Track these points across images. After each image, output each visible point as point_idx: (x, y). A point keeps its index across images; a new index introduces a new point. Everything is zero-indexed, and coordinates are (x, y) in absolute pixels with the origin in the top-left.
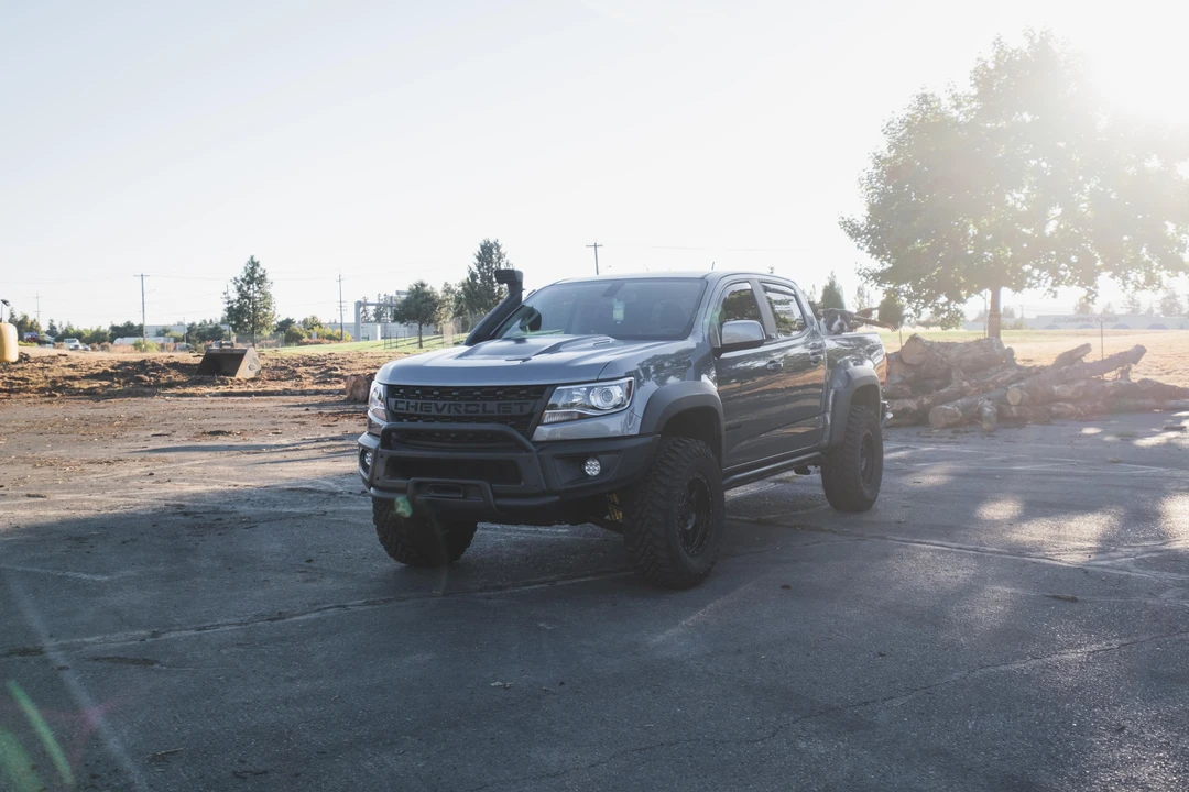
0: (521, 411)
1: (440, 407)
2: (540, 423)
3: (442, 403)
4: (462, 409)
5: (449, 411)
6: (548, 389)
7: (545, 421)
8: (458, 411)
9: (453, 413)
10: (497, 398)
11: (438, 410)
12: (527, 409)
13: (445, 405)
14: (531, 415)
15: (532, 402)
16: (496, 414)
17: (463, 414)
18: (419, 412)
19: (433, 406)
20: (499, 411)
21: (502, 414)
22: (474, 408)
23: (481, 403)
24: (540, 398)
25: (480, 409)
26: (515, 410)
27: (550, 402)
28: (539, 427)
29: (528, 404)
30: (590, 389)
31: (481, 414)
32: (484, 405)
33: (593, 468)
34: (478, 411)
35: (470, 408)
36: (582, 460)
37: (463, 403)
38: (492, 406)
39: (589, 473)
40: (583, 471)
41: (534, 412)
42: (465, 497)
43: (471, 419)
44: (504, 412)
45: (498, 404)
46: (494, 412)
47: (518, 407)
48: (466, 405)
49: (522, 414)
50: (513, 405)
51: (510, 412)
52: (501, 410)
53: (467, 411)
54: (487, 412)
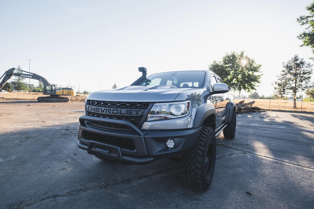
0: (137, 114)
1: (103, 110)
3: (104, 108)
4: (111, 112)
5: (106, 112)
6: (151, 105)
7: (148, 120)
8: (110, 113)
9: (108, 113)
10: (127, 107)
11: (103, 112)
12: (140, 114)
13: (105, 109)
14: (141, 116)
15: (142, 110)
16: (126, 115)
17: (111, 114)
18: (95, 112)
19: (100, 109)
20: (127, 114)
21: (128, 115)
22: (116, 112)
23: (119, 109)
24: (146, 108)
25: (119, 112)
26: (134, 114)
27: (151, 110)
28: (145, 123)
29: (140, 111)
30: (171, 105)
31: (119, 114)
32: (121, 110)
33: (171, 144)
34: (118, 113)
36: (165, 140)
37: (112, 109)
38: (124, 111)
39: (169, 146)
40: (166, 145)
41: (143, 115)
42: (109, 153)
43: (115, 116)
44: (129, 114)
45: (127, 110)
46: (124, 114)
47: (136, 112)
48: (113, 110)
49: (137, 116)
50: (133, 111)
51: (132, 114)
52: (128, 113)
53: (113, 113)
54: (122, 114)
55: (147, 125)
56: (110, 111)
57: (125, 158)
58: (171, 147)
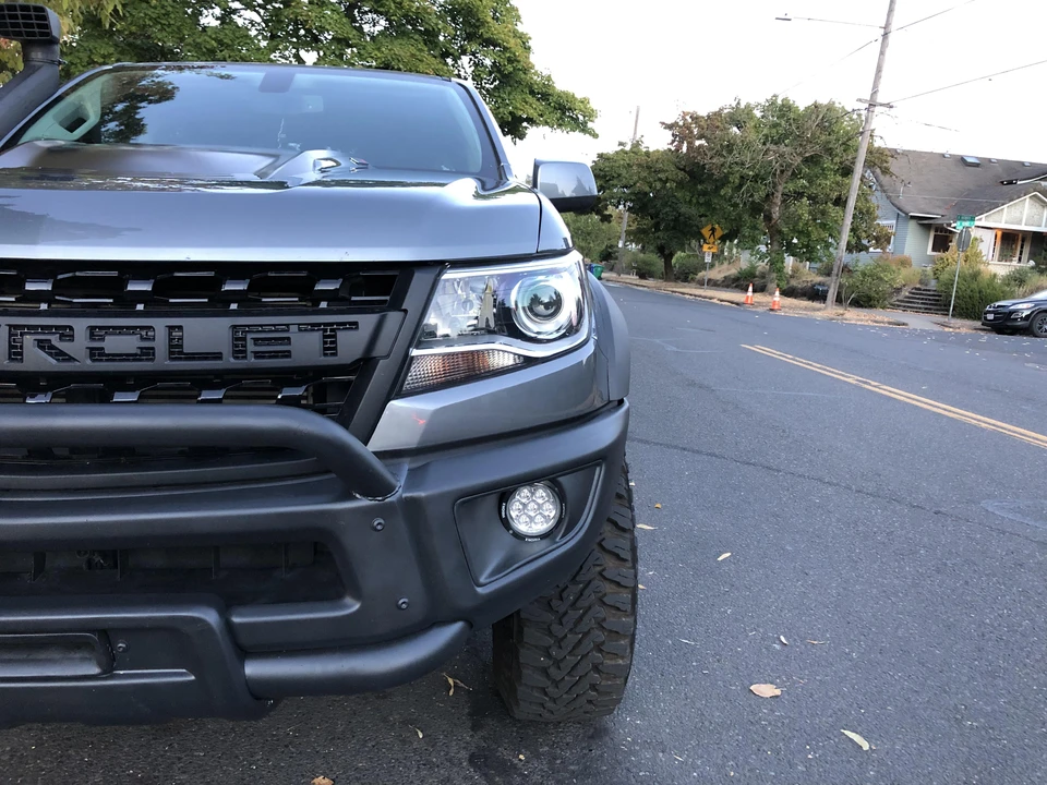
2: (397, 390)
4: (79, 346)
5: (14, 355)
6: (420, 280)
7: (406, 386)
8: (60, 355)
10: (218, 305)
12: (351, 345)
14: (366, 364)
15: (367, 321)
16: (230, 362)
17: (79, 364)
20: (239, 352)
21: (251, 362)
22: (129, 344)
23: (160, 324)
24: (396, 305)
25: (160, 343)
26: (305, 347)
27: (426, 321)
28: (395, 404)
29: (354, 325)
31: (162, 362)
32: (176, 331)
33: (529, 513)
34: (147, 353)
35: (112, 344)
36: (504, 492)
37: (80, 325)
38: (207, 333)
39: (522, 526)
40: (506, 523)
41: (375, 354)
42: (108, 672)
43: (119, 382)
44: (258, 355)
45: (234, 327)
46: (218, 356)
47: (316, 337)
48: (92, 329)
49: (331, 360)
50: (294, 328)
51: (287, 354)
52: (251, 347)
53: (96, 354)
54: (192, 357)
56: (63, 346)
57: (253, 669)
58: (541, 527)
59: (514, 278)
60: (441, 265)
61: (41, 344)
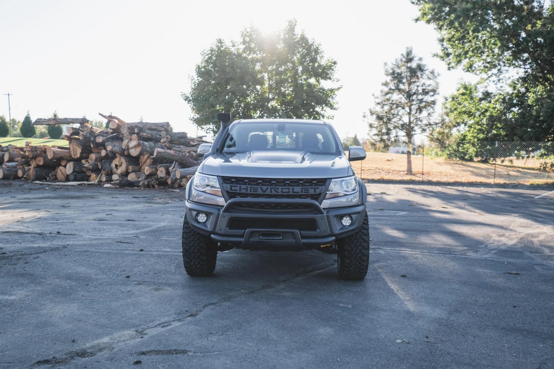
0: (315, 192)
1: (264, 190)
2: (324, 199)
3: (265, 187)
4: (280, 191)
5: (271, 192)
6: (328, 181)
8: (277, 192)
9: (274, 193)
10: (299, 185)
12: (318, 191)
13: (267, 188)
14: (320, 194)
15: (320, 187)
16: (300, 193)
17: (280, 193)
18: (249, 192)
19: (259, 189)
20: (302, 192)
22: (287, 190)
23: (291, 188)
24: (325, 185)
25: (291, 190)
26: (312, 191)
27: (329, 188)
29: (318, 188)
31: (291, 193)
32: (293, 189)
34: (289, 192)
35: (284, 190)
37: (280, 188)
38: (298, 189)
39: (344, 224)
40: (342, 223)
41: (322, 192)
42: (283, 239)
43: (286, 196)
44: (305, 192)
45: (301, 188)
46: (299, 192)
50: (310, 188)
51: (309, 192)
53: (282, 192)
54: (295, 192)
55: (326, 204)
57: (304, 241)
58: (348, 224)
59: (343, 180)
60: (331, 179)
61: (275, 190)
